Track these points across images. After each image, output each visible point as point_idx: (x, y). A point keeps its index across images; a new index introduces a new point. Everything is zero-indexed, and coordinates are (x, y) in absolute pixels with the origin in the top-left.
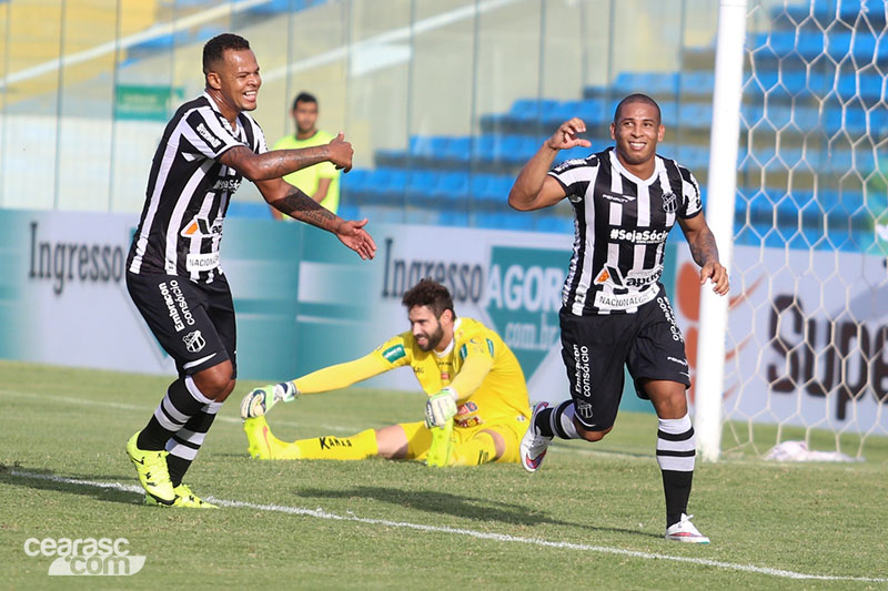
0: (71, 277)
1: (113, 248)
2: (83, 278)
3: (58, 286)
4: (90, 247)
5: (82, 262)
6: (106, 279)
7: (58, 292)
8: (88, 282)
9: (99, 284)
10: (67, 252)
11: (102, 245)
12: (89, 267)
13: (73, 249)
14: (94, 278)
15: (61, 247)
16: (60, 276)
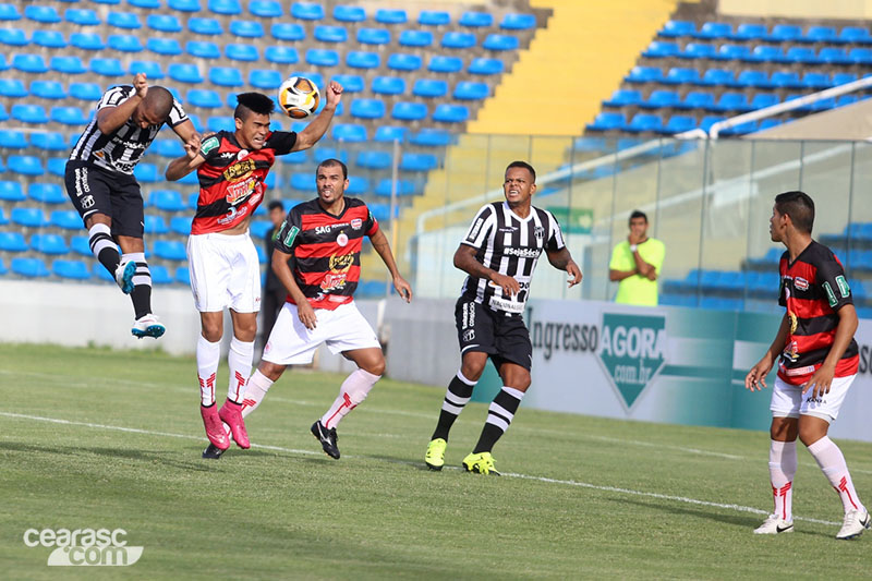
0: (557, 347)
1: (590, 327)
2: (566, 348)
3: (548, 353)
4: (572, 326)
5: (566, 336)
6: (584, 349)
7: (548, 358)
8: (570, 351)
9: (579, 352)
10: (555, 330)
11: (581, 324)
12: (571, 340)
13: (559, 327)
14: (575, 349)
15: (550, 326)
16: (549, 346)
